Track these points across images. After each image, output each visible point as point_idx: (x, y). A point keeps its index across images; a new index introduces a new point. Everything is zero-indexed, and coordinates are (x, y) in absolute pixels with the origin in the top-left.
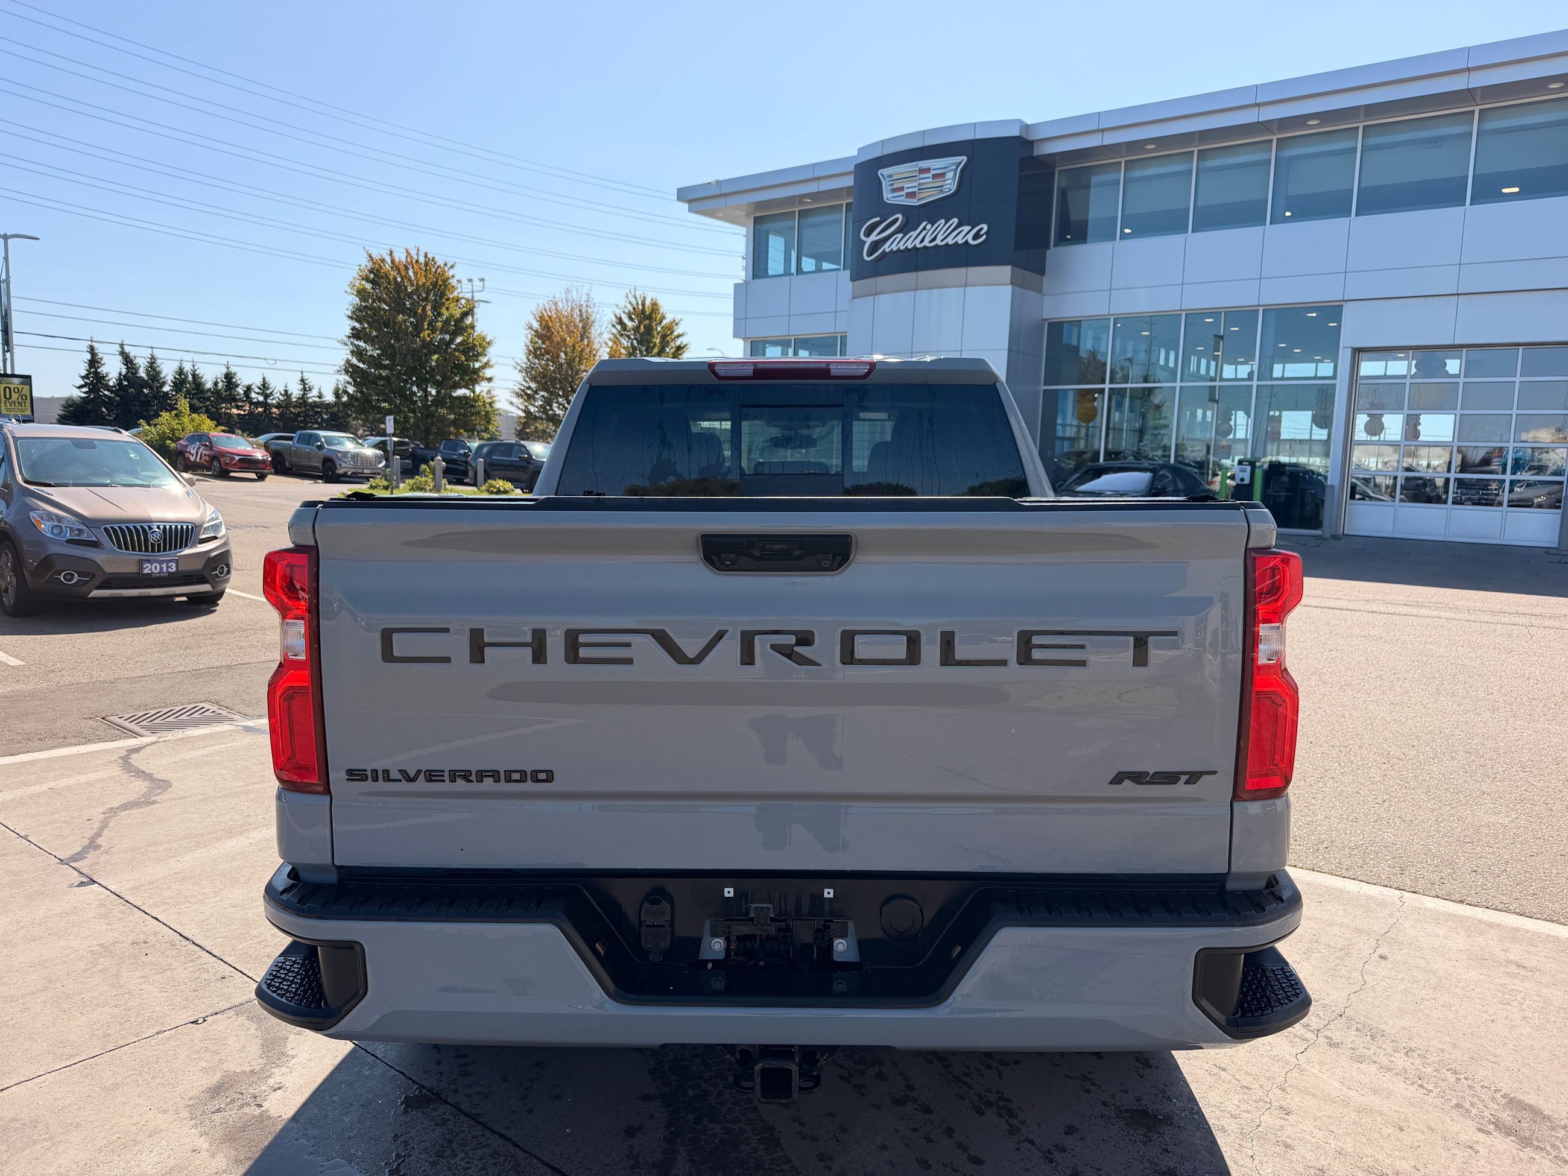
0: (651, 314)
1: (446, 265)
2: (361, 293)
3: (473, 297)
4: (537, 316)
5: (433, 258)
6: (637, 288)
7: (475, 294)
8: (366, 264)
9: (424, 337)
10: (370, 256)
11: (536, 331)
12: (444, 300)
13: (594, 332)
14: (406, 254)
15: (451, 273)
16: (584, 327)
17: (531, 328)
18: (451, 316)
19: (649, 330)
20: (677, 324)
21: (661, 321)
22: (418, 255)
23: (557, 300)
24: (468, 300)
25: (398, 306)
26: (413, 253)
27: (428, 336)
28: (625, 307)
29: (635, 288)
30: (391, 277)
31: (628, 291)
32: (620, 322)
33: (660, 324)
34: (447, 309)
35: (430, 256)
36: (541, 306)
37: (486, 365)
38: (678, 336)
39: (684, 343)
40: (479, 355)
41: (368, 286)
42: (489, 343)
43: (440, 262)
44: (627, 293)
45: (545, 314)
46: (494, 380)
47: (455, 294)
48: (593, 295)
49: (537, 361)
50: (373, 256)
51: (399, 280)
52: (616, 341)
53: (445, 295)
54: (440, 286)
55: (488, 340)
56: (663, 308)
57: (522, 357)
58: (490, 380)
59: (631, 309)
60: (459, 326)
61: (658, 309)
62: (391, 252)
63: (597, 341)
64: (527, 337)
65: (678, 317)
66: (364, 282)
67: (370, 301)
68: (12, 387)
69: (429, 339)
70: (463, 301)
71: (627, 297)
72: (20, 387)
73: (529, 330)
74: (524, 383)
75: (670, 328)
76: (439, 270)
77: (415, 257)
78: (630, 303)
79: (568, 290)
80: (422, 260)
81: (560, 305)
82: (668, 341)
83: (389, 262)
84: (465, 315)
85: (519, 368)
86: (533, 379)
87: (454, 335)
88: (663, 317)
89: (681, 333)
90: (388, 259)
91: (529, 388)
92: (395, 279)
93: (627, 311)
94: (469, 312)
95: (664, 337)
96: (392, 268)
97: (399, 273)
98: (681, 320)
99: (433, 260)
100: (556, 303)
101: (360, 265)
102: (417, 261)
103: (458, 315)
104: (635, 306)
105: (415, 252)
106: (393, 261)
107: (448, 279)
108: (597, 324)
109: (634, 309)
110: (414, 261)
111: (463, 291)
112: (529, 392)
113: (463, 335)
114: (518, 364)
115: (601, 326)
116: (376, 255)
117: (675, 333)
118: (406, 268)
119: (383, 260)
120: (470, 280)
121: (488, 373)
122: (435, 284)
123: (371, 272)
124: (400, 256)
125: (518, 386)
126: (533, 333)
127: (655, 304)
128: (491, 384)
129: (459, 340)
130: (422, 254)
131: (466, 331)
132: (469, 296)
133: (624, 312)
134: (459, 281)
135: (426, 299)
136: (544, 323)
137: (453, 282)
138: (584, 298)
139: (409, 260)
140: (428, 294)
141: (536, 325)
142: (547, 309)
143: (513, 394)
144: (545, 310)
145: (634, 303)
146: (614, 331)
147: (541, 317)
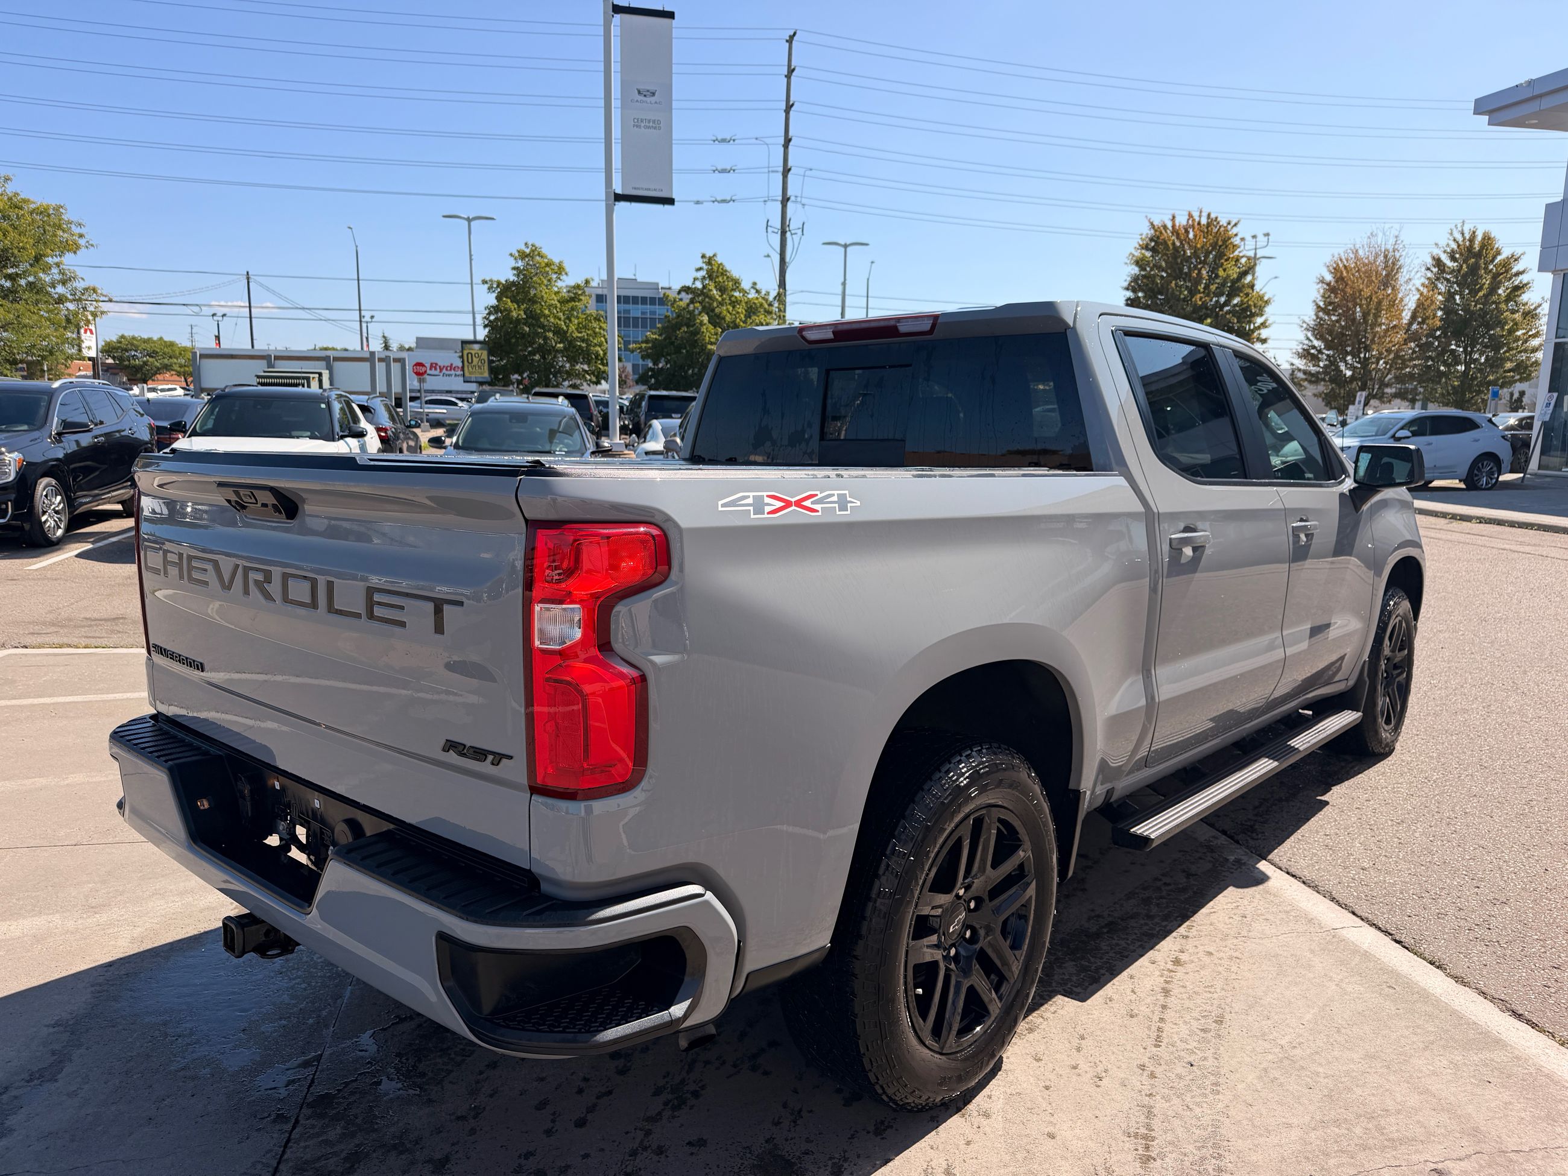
0: (1480, 251)
1: (1229, 223)
2: (1140, 263)
3: (1255, 254)
4: (1331, 268)
5: (1216, 218)
6: (1467, 221)
7: (1258, 251)
8: (1148, 232)
9: (1196, 301)
10: (1152, 224)
11: (1328, 284)
12: (1223, 261)
13: (1402, 277)
14: (1187, 217)
15: (1235, 231)
16: (1387, 275)
17: (1322, 281)
18: (1228, 276)
19: (1474, 270)
20: (1516, 260)
21: (1494, 258)
22: (1200, 216)
23: (1357, 246)
24: (1249, 258)
25: (1176, 272)
26: (1196, 215)
27: (1200, 300)
28: (1448, 245)
29: (1463, 222)
30: (1170, 243)
31: (1453, 227)
32: (1438, 262)
33: (1492, 261)
34: (1225, 270)
35: (1213, 216)
36: (1336, 256)
37: (1264, 325)
38: (1518, 274)
39: (1525, 282)
40: (1253, 315)
41: (1148, 254)
42: (1267, 302)
43: (1223, 222)
44: (1451, 230)
45: (1341, 265)
46: (1269, 341)
47: (1236, 253)
48: (1401, 238)
49: (1326, 318)
50: (1155, 223)
51: (1178, 244)
52: (1432, 285)
53: (1225, 255)
54: (1220, 246)
55: (1266, 298)
56: (1500, 242)
57: (1309, 315)
58: (1264, 341)
59: (1454, 246)
60: (1236, 287)
61: (1490, 244)
62: (1174, 217)
63: (1403, 288)
64: (1319, 291)
65: (1518, 251)
66: (1143, 251)
67: (1148, 269)
68: (473, 352)
69: (1200, 303)
70: (1243, 260)
71: (1451, 234)
72: (480, 352)
73: (1320, 285)
74: (1307, 342)
75: (1507, 265)
76: (1222, 229)
77: (1197, 219)
78: (1455, 240)
79: (1372, 234)
80: (1204, 221)
81: (1361, 252)
82: (1501, 280)
83: (1171, 228)
84: (1245, 273)
85: (1305, 325)
86: (1320, 336)
87: (1230, 296)
88: (1498, 253)
89: (1521, 269)
90: (1169, 225)
91: (1314, 347)
92: (1174, 244)
93: (1449, 250)
94: (1250, 269)
95: (1496, 276)
96: (1172, 233)
97: (1178, 237)
98: (1523, 254)
99: (1216, 220)
100: (1357, 251)
101: (1141, 235)
102: (1199, 223)
103: (1235, 276)
104: (1461, 243)
105: (1198, 214)
106: (1173, 226)
107: (1229, 238)
108: (1404, 270)
109: (1459, 246)
110: (1196, 224)
111: (1245, 250)
112: (1312, 351)
113: (1239, 296)
114: (1304, 322)
115: (1411, 271)
116: (1157, 223)
117: (1514, 271)
118: (1187, 232)
119: (1165, 227)
120: (1254, 237)
121: (1264, 333)
122: (1214, 245)
123: (1151, 240)
124: (1182, 220)
125: (1301, 346)
126: (1325, 286)
127: (1488, 240)
128: (1265, 346)
129: (1236, 301)
130: (1204, 214)
131: (1241, 292)
132: (1251, 254)
133: (1445, 252)
134: (1243, 239)
135: (1204, 262)
136: (1339, 275)
137: (1236, 241)
138: (1392, 241)
139: (1190, 222)
140: (1206, 257)
141: (1329, 277)
142: (1343, 258)
143: (1295, 356)
144: (1341, 260)
145: (1460, 238)
146: (1429, 274)
147: (1335, 269)
